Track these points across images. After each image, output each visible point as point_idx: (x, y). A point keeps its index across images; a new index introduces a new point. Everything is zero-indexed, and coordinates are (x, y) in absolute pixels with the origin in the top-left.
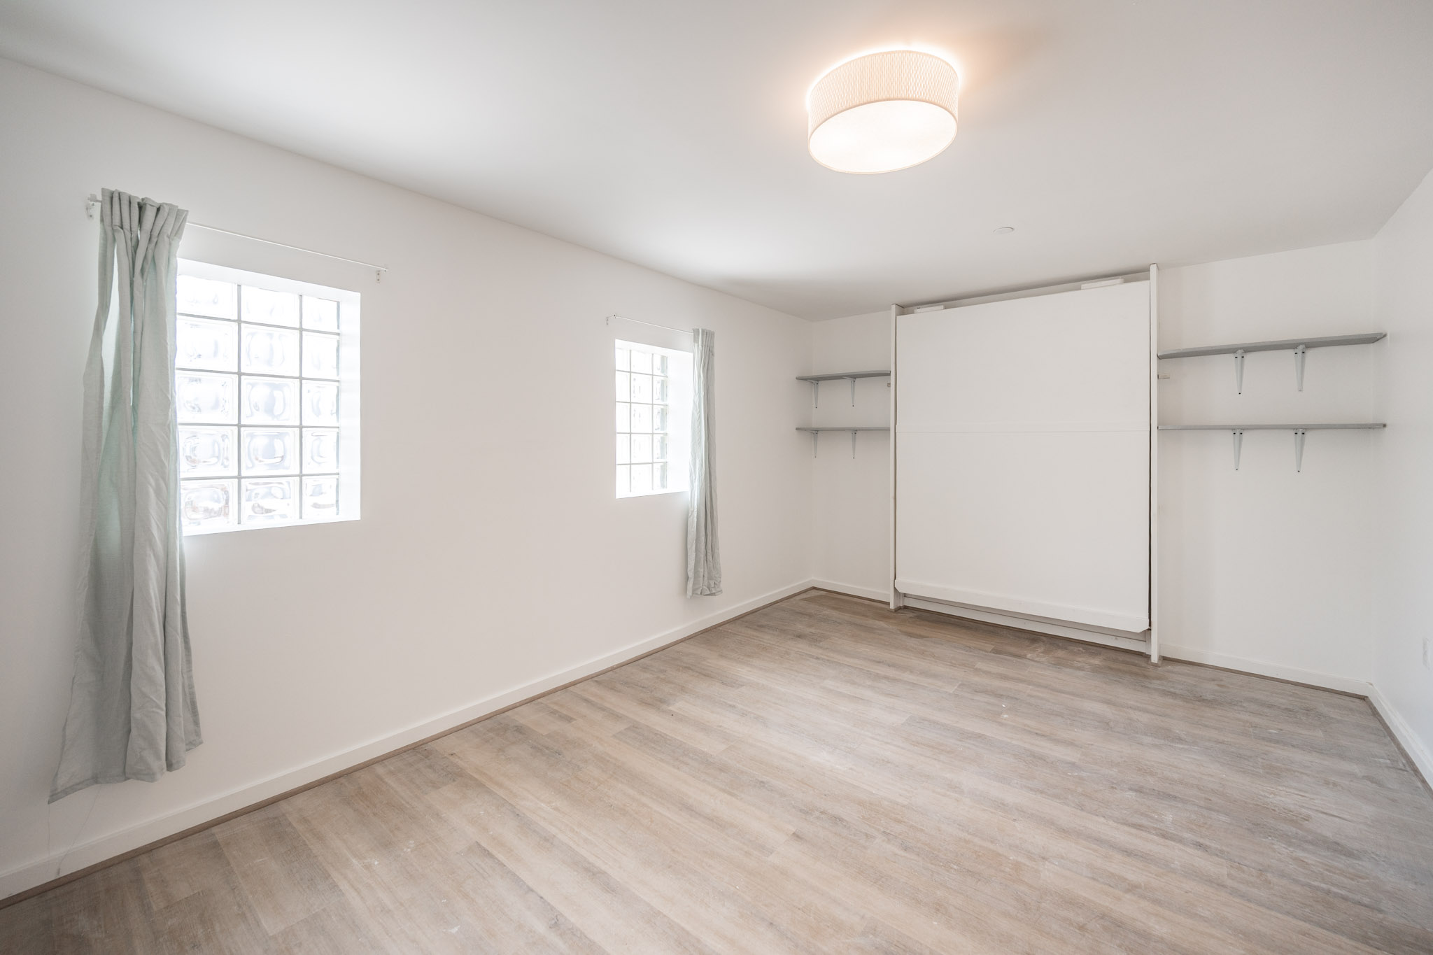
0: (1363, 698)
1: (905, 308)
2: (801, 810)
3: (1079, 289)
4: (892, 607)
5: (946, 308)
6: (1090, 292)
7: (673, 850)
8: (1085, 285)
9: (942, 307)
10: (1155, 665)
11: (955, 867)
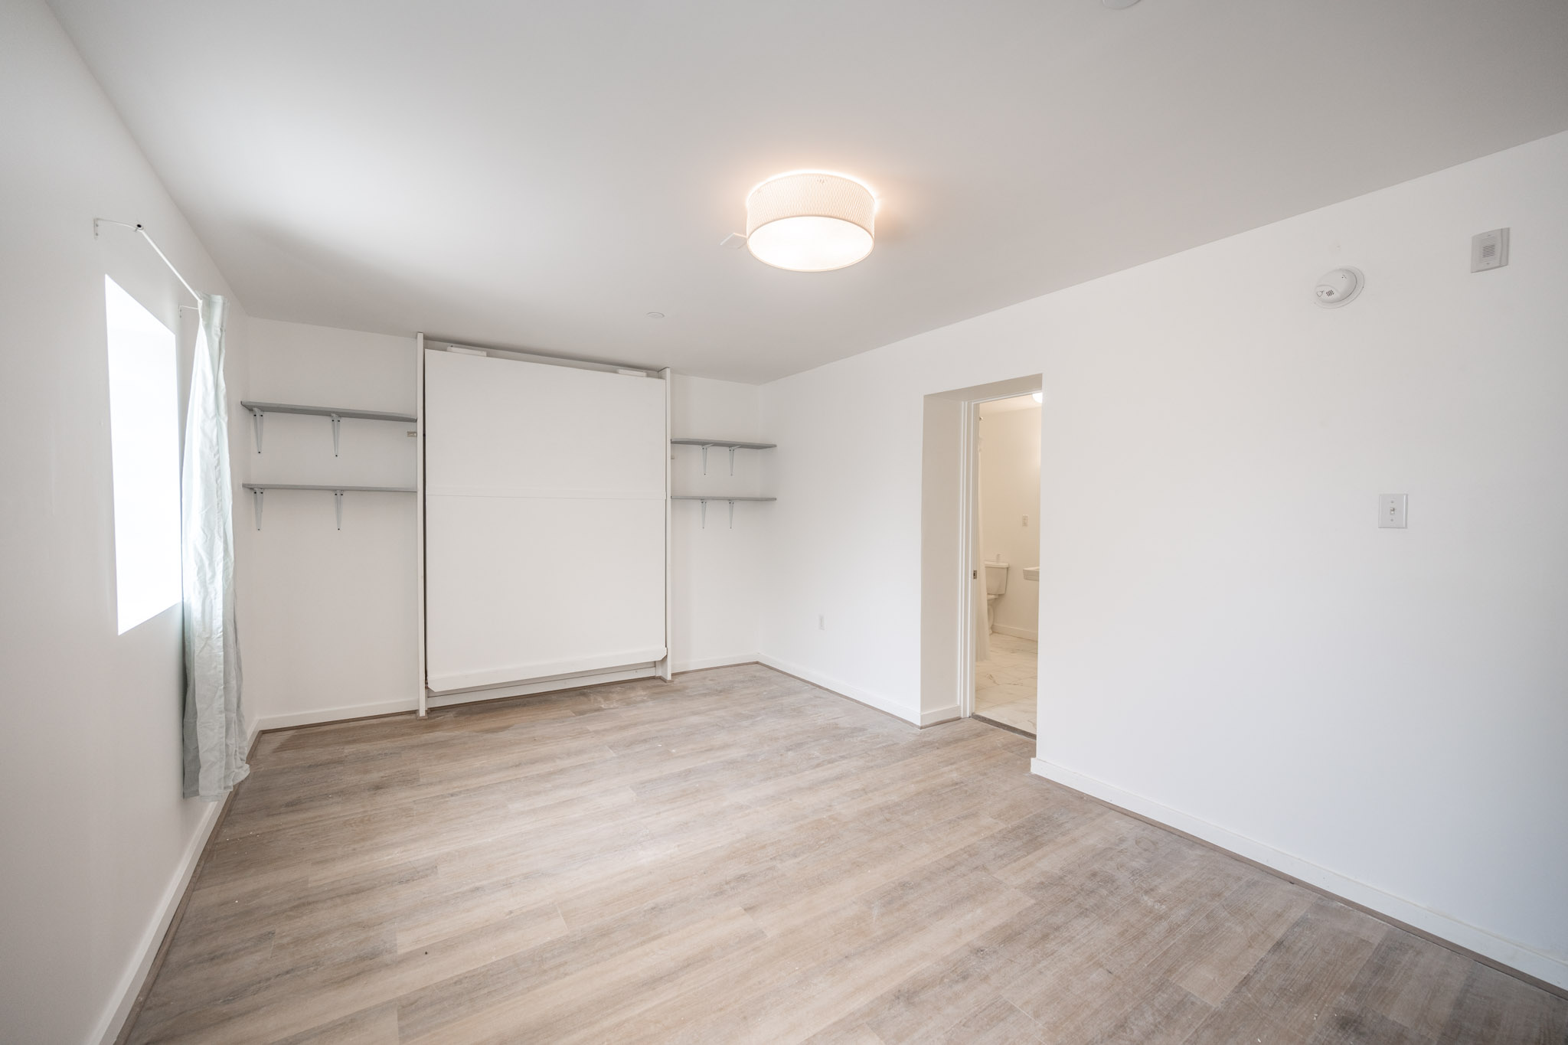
0: (757, 663)
1: (432, 341)
2: (716, 895)
3: (616, 372)
4: (422, 713)
5: (488, 355)
6: (625, 377)
7: (721, 1009)
8: (621, 371)
9: (485, 353)
10: (671, 681)
11: (823, 842)
